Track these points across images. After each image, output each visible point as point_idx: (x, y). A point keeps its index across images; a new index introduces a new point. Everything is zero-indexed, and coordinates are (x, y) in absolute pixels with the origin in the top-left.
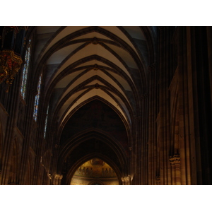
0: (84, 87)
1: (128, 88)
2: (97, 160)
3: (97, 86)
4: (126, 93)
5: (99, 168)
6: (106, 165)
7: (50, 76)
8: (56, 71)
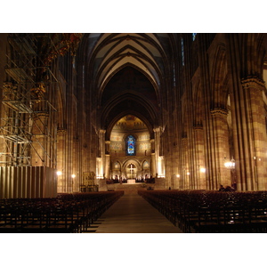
0: (118, 55)
1: (157, 54)
2: (130, 116)
3: (129, 54)
4: (155, 58)
5: (132, 123)
6: (138, 120)
7: (91, 48)
8: (96, 43)
